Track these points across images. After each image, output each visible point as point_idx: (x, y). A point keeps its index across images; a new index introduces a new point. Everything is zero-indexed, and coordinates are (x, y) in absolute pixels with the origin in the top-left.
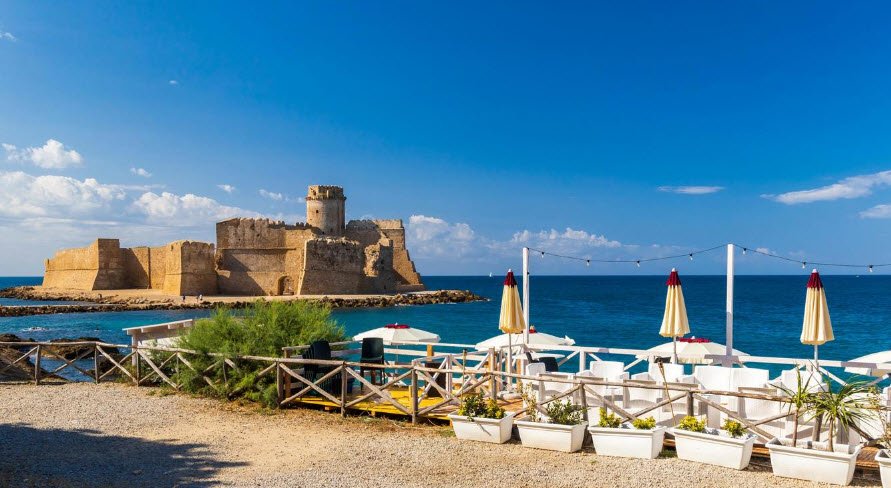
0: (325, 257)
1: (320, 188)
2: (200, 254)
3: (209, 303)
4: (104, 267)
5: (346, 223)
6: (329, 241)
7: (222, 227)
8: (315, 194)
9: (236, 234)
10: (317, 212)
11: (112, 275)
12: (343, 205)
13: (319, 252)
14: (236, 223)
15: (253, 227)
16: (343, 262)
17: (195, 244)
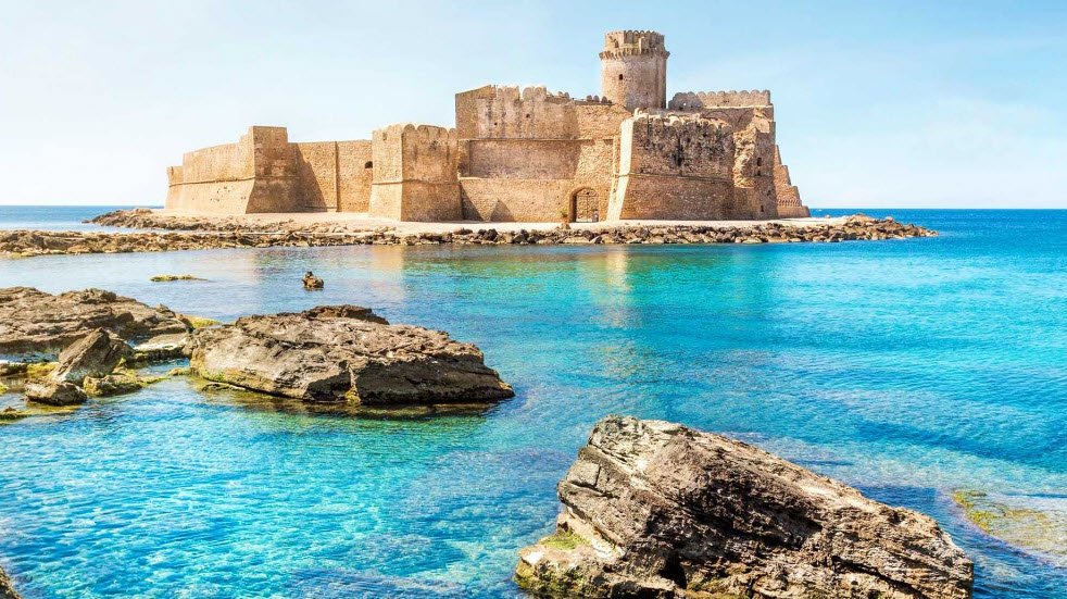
0: (666, 149)
1: (626, 34)
2: (433, 147)
3: (470, 232)
4: (264, 173)
5: (669, 98)
6: (673, 119)
7: (466, 101)
8: (617, 46)
9: (490, 115)
10: (621, 77)
11: (277, 189)
12: (664, 66)
13: (656, 140)
14: (489, 94)
15: (518, 102)
16: (698, 159)
17: (425, 129)
